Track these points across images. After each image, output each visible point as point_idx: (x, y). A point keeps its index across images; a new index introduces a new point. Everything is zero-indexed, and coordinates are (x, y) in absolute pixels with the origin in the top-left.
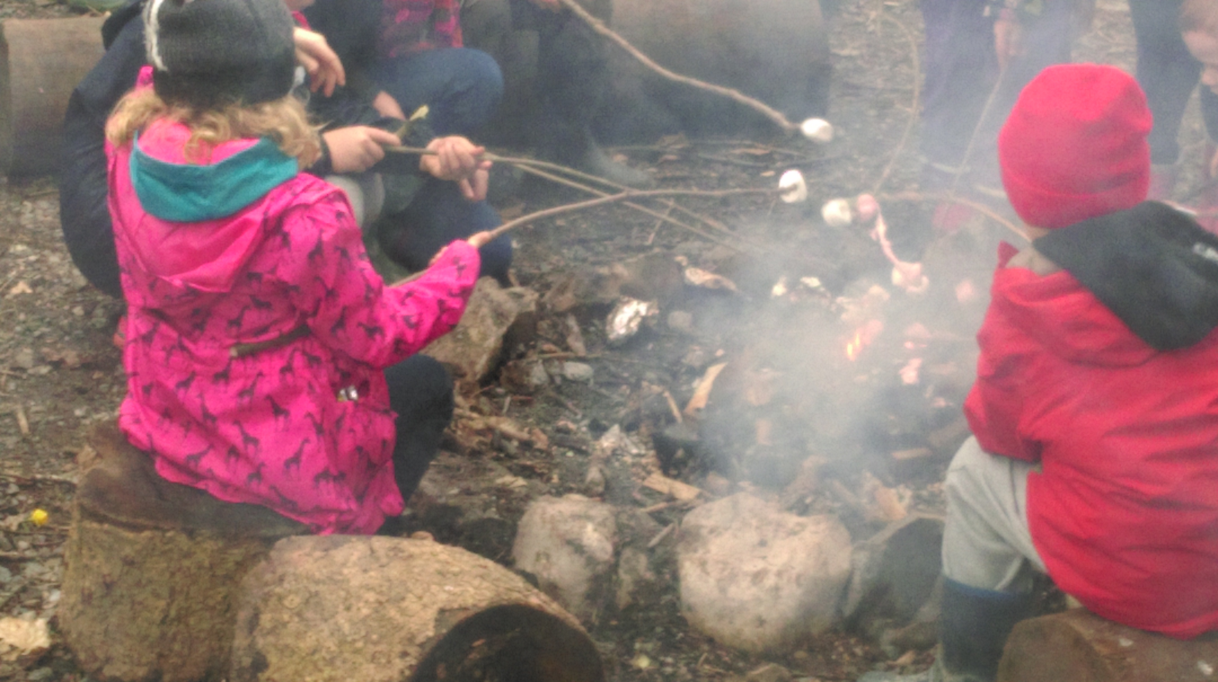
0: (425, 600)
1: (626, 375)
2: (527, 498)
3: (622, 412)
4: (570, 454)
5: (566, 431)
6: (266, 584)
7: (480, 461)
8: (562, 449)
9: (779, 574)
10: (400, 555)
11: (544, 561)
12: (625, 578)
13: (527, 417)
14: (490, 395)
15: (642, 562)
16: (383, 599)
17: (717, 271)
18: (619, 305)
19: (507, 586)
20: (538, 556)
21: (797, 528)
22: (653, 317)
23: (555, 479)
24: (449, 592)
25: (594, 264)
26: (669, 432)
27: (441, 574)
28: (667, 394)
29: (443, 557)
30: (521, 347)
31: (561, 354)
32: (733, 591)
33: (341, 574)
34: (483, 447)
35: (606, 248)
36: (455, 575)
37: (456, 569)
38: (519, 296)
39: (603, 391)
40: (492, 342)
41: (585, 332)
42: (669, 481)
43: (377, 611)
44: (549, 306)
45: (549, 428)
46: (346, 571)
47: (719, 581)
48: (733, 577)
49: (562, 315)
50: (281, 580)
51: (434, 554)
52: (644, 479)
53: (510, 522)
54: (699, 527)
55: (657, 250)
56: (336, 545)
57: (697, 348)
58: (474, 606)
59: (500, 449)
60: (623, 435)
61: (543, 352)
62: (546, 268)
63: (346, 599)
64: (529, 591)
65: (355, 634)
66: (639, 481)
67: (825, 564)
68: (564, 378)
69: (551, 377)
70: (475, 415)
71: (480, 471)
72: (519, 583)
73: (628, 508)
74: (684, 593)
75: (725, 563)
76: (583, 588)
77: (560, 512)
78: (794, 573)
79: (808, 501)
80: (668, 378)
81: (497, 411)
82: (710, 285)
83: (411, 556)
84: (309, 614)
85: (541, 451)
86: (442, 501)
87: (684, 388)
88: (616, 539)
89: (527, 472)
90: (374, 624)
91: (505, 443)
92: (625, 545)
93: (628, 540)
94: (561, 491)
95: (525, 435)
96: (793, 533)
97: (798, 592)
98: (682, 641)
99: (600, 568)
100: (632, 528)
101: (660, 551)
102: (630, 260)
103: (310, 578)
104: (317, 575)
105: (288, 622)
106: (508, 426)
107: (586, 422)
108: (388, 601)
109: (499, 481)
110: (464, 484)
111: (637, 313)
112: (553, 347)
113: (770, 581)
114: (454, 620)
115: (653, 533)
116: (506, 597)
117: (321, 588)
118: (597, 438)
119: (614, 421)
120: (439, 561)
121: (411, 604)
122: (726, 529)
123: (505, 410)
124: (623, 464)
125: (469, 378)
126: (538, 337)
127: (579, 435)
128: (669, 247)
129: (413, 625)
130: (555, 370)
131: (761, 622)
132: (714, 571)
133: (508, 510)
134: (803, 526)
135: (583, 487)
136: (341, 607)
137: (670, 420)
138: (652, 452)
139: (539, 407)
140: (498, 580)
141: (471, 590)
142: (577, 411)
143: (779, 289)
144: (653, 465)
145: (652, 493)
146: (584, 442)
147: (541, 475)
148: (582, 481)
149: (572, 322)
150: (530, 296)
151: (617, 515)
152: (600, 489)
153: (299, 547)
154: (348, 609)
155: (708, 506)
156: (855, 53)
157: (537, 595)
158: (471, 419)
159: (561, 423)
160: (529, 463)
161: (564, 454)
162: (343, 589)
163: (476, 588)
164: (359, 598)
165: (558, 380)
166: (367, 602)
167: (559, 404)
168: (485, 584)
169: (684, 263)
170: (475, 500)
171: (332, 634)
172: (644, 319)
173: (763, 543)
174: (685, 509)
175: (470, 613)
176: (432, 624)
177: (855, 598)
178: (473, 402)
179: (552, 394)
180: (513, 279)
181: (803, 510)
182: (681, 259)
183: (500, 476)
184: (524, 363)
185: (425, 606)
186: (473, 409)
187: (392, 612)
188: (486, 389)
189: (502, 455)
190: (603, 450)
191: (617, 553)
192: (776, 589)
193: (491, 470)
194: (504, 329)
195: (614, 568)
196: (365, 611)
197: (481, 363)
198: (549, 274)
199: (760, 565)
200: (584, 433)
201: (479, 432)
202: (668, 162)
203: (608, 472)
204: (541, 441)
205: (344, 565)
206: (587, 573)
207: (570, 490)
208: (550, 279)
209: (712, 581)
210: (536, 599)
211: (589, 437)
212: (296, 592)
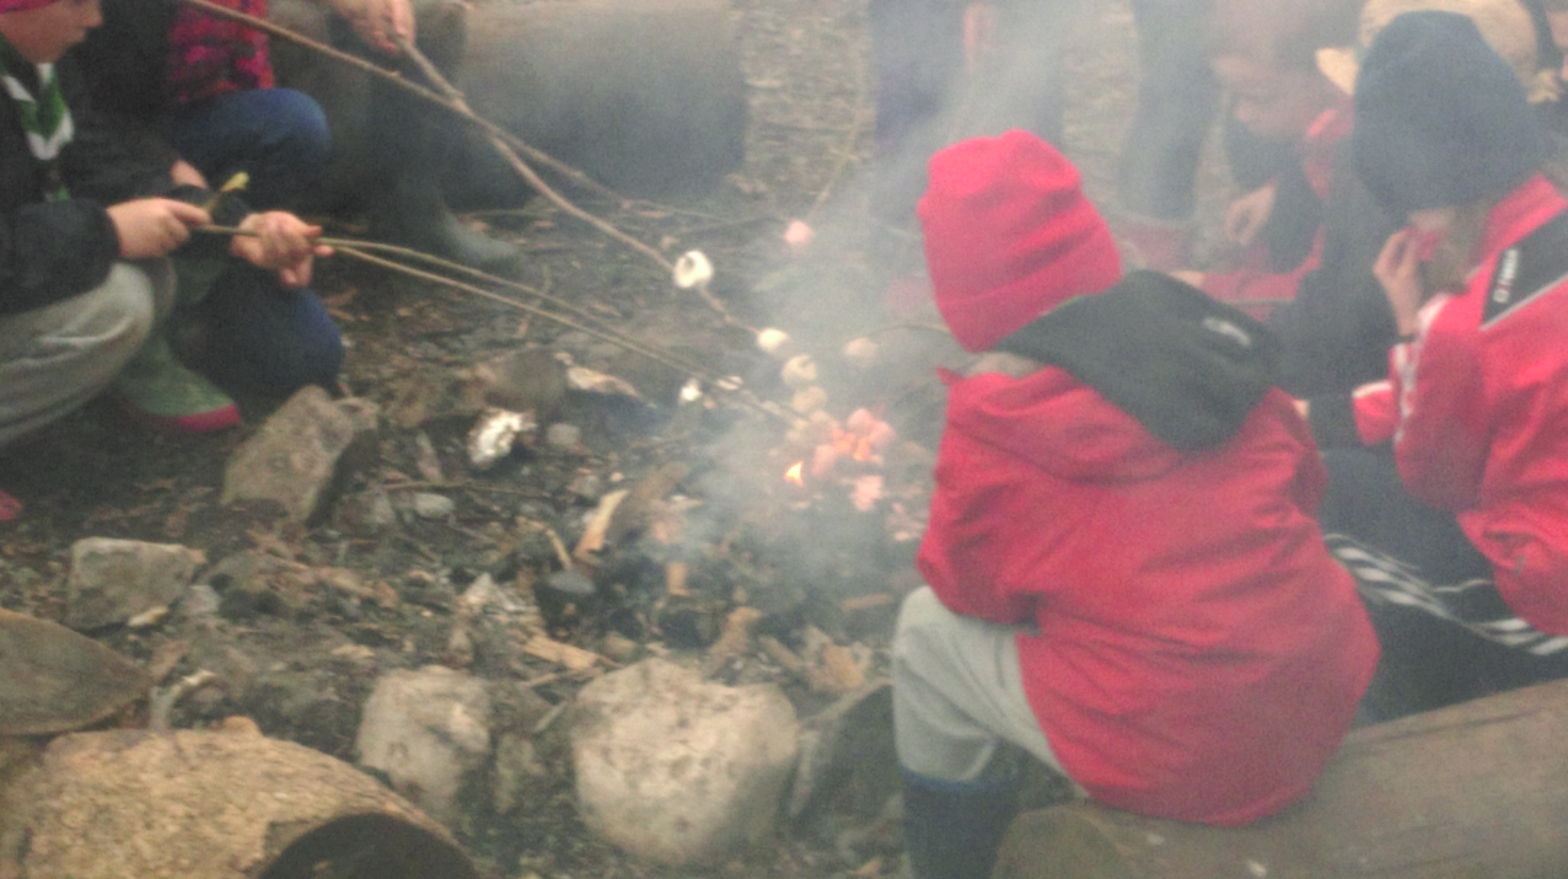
0: (251, 812)
1: (496, 508)
2: (374, 672)
3: (494, 557)
4: (427, 613)
5: (421, 584)
6: (40, 797)
7: (311, 626)
8: (418, 608)
9: (706, 762)
10: (216, 753)
11: (399, 755)
12: (505, 772)
13: (370, 566)
14: (321, 540)
15: (527, 752)
16: (195, 812)
17: (609, 372)
18: (483, 417)
19: (358, 791)
20: (392, 747)
21: (727, 703)
22: (529, 432)
23: (409, 646)
24: (280, 801)
25: (449, 365)
26: (557, 581)
27: (269, 776)
28: (551, 533)
29: (272, 755)
30: (359, 476)
31: (411, 483)
32: (647, 786)
33: (137, 780)
34: (314, 608)
35: (462, 342)
36: (288, 777)
37: (288, 770)
38: (353, 410)
39: (467, 531)
40: (322, 470)
41: (441, 454)
42: (556, 645)
43: (186, 828)
44: (393, 422)
45: (398, 580)
46: (144, 777)
47: (627, 773)
48: (646, 768)
49: (411, 433)
50: (59, 791)
51: (259, 752)
52: (523, 643)
53: (352, 705)
54: (599, 705)
55: (531, 346)
56: (131, 744)
57: (586, 471)
58: (316, 817)
59: (336, 609)
60: (496, 587)
61: (388, 482)
62: (387, 372)
63: (146, 814)
64: (383, 794)
65: (160, 859)
66: (518, 646)
67: (764, 747)
68: (417, 516)
69: (399, 515)
70: (302, 566)
71: (313, 638)
72: (372, 785)
73: (506, 682)
74: (582, 790)
75: (635, 750)
76: (451, 788)
77: (419, 690)
78: (723, 762)
79: (739, 665)
80: (550, 510)
81: (331, 560)
82: (602, 390)
83: (230, 756)
84: (97, 835)
85: (388, 610)
86: (264, 679)
87: (573, 524)
88: (492, 724)
89: (372, 639)
90: (184, 845)
91: (342, 601)
92: (504, 730)
93: (507, 723)
94: (418, 662)
95: (367, 591)
96: (722, 709)
97: (731, 785)
98: (583, 853)
99: (473, 762)
100: (513, 709)
101: (550, 738)
102: (497, 360)
103: (98, 788)
104: (108, 784)
105: (69, 847)
106: (344, 579)
107: (446, 571)
108: (202, 815)
109: (338, 652)
110: (292, 657)
111: (508, 428)
112: (400, 475)
113: (694, 772)
114: (288, 838)
115: (539, 714)
116: (355, 805)
117: (113, 800)
118: (461, 591)
119: (482, 569)
120: (266, 761)
121: (232, 817)
122: (635, 706)
123: (340, 559)
124: (497, 624)
125: (293, 518)
126: (379, 462)
127: (440, 589)
128: (547, 341)
129: (236, 844)
130: (403, 505)
131: (683, 824)
132: (622, 763)
133: (352, 690)
134: (734, 699)
135: (445, 655)
136: (139, 825)
137: (557, 566)
138: (534, 609)
139: (384, 553)
140: (343, 783)
141: (311, 797)
142: (433, 556)
143: (690, 393)
144: (538, 625)
145: (534, 662)
146: (444, 597)
147: (389, 643)
148: (444, 649)
149: (424, 442)
150: (370, 409)
151: (491, 692)
152: (468, 658)
153: (82, 747)
154: (149, 826)
155: (612, 676)
156: (776, 83)
157: (395, 802)
158: (297, 571)
159: (416, 573)
160: (374, 626)
161: (418, 614)
162: (142, 801)
163: (316, 794)
164: (163, 812)
165: (408, 518)
166: (174, 817)
167: (410, 548)
168: (329, 789)
169: (568, 362)
170: (308, 677)
171: (128, 859)
172: (518, 435)
173: (683, 724)
174: (578, 682)
175: (310, 827)
176: (259, 843)
177: (803, 788)
178: (299, 549)
179: (403, 536)
180: (346, 389)
181: (731, 678)
182: (563, 356)
183: (339, 645)
184: (362, 497)
185: (250, 821)
186: (300, 558)
187: (207, 830)
188: (316, 531)
189: (339, 618)
190: (470, 607)
191: (494, 741)
192: (702, 782)
193: (326, 637)
194: (336, 454)
195: (490, 760)
196: (172, 829)
197: (308, 499)
198: (390, 380)
199: (680, 751)
200: (444, 586)
201: (307, 589)
202: (540, 230)
203: (478, 636)
204: (389, 598)
205: (142, 769)
206: (456, 769)
207: (428, 661)
208: (393, 386)
209: (619, 776)
210: (394, 806)
211: (450, 590)
212: (79, 807)
